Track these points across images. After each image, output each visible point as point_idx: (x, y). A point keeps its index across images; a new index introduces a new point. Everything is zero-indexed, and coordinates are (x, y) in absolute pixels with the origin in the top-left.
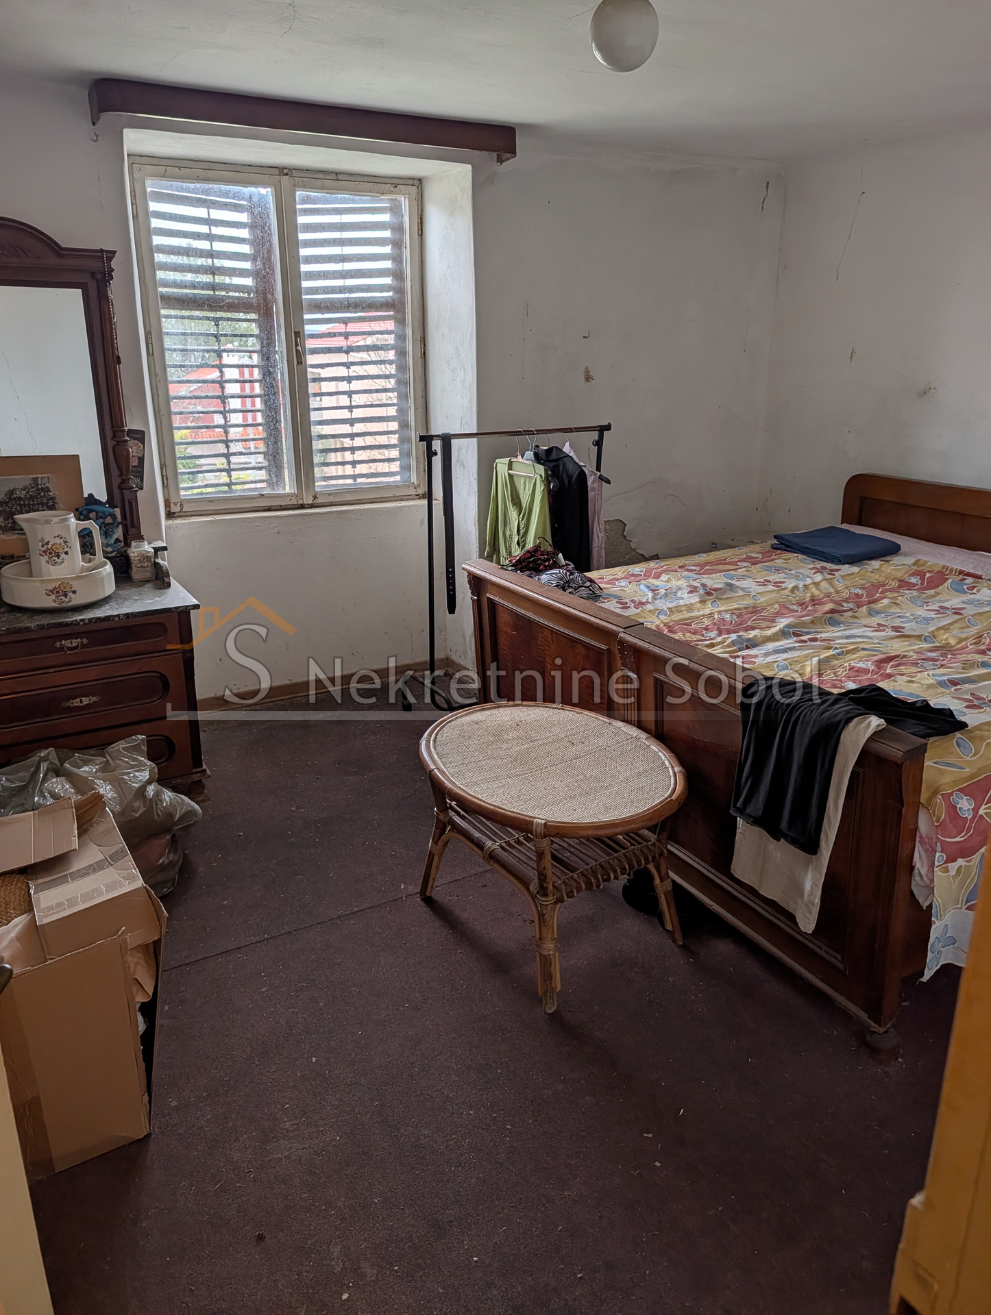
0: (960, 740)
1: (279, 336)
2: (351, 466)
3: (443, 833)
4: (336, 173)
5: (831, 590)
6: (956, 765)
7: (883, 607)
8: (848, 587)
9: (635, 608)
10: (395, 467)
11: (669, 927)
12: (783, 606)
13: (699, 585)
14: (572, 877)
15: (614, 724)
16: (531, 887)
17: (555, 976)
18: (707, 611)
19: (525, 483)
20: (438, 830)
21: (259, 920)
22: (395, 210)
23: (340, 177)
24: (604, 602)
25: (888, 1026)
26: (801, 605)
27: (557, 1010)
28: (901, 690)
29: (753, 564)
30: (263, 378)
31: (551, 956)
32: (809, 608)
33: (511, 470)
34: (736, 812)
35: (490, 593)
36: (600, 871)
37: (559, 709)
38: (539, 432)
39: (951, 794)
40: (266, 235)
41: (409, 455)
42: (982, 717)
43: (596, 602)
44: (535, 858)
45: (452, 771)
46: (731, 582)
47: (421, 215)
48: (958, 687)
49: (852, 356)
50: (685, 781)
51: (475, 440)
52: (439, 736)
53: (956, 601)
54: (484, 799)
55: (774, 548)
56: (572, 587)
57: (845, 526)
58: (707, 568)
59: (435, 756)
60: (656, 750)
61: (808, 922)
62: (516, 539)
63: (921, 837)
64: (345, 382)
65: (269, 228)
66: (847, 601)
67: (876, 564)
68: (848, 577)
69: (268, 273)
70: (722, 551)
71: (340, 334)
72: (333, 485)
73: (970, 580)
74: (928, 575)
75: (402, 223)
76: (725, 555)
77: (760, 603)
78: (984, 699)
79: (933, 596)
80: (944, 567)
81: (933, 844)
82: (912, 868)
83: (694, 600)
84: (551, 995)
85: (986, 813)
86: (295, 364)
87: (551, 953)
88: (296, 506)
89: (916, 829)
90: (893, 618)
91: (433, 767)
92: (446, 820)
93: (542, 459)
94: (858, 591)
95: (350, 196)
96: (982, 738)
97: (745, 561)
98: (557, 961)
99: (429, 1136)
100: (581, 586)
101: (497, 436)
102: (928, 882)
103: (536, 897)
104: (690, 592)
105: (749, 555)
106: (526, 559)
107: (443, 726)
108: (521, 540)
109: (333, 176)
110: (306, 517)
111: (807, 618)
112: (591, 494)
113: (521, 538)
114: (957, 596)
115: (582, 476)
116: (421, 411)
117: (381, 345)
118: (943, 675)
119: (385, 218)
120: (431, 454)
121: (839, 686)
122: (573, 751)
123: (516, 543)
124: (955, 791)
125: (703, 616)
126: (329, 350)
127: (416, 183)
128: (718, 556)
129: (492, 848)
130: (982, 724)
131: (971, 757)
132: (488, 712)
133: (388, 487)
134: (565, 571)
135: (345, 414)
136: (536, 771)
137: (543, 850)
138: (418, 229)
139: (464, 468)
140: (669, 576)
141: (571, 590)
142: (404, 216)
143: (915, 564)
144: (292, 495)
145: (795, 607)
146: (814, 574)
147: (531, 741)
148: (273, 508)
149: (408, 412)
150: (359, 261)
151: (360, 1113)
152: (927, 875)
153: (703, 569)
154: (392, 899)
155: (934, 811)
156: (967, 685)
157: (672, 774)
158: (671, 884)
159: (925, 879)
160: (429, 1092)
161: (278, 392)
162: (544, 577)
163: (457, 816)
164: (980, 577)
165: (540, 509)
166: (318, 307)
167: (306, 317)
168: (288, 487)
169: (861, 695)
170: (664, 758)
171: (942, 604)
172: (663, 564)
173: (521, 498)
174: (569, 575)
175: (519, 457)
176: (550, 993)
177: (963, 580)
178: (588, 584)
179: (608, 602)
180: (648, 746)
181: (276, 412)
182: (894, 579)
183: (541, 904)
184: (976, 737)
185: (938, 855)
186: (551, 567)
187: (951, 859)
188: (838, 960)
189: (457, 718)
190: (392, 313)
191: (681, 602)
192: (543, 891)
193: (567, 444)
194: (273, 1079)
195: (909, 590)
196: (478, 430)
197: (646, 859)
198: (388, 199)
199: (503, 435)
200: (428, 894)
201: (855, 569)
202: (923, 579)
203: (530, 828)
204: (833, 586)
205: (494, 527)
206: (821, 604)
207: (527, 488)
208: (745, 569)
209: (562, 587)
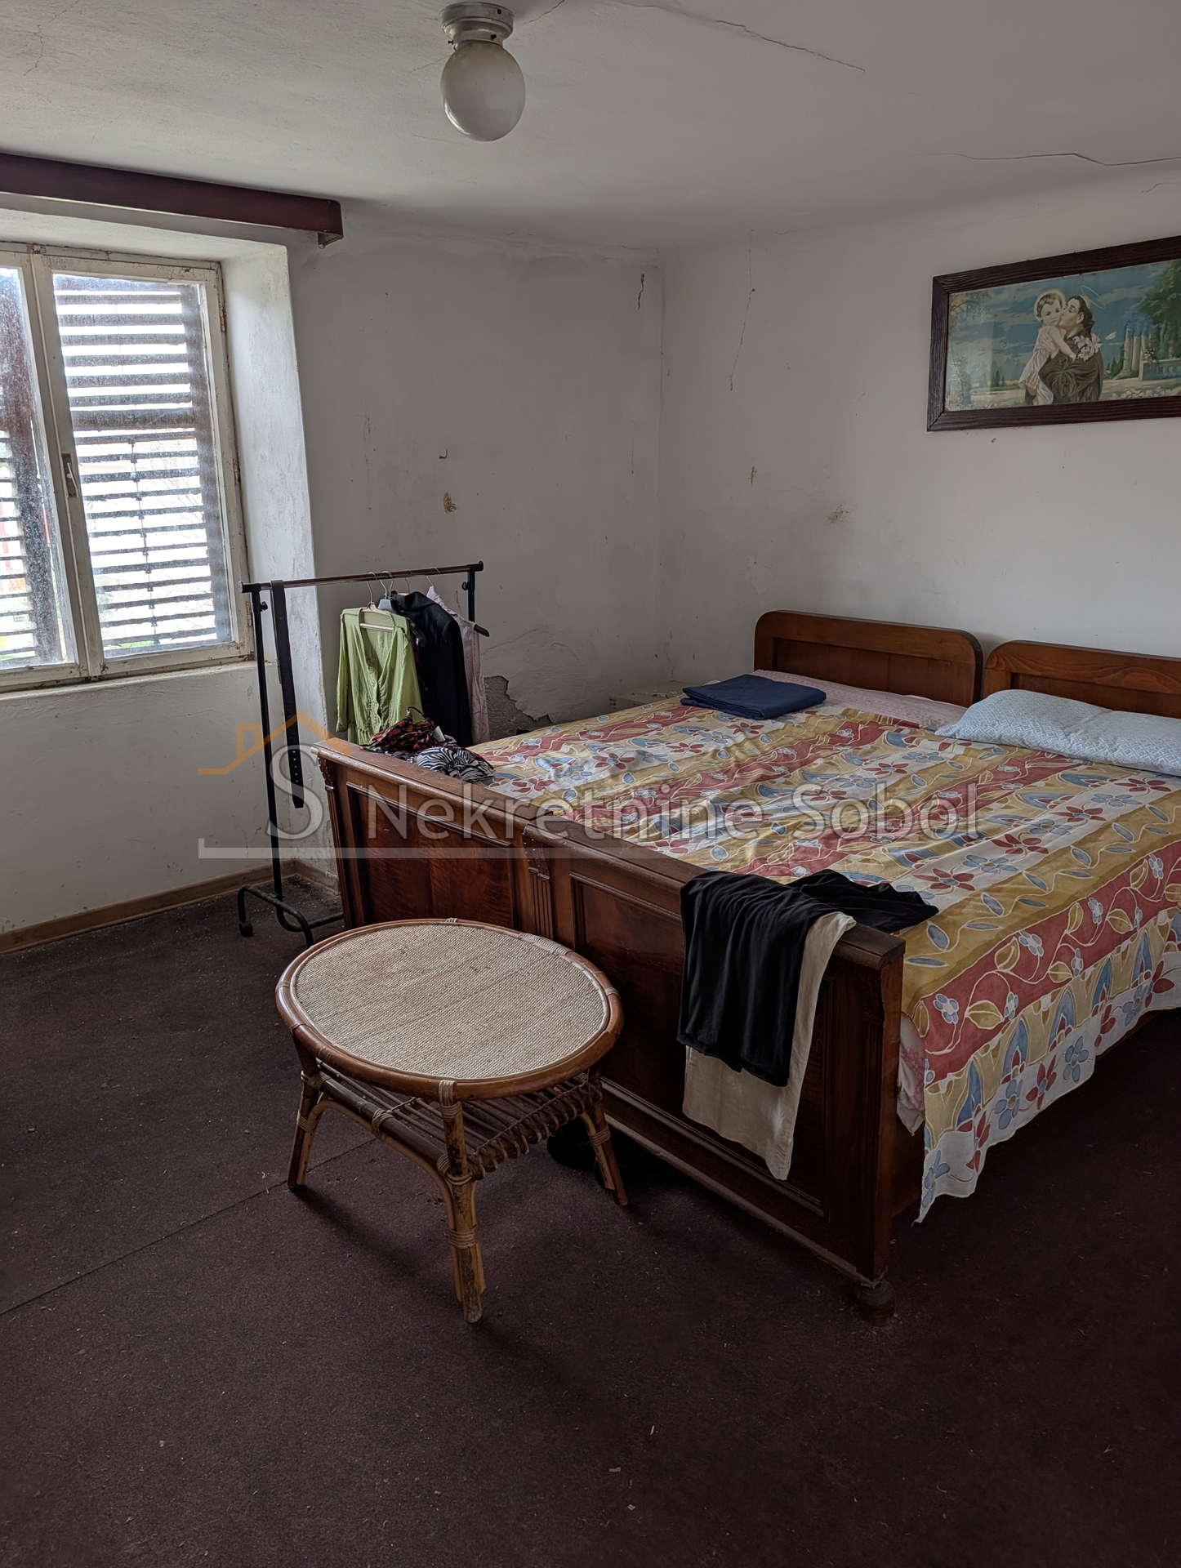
0: (932, 929)
1: (41, 460)
2: (151, 624)
3: (313, 1103)
4: (106, 252)
5: (758, 752)
6: (933, 961)
7: (819, 769)
8: (774, 748)
9: (536, 789)
10: (209, 622)
11: (610, 1185)
12: (706, 775)
13: (607, 756)
14: (489, 1145)
15: (524, 938)
16: (439, 1165)
17: (478, 1274)
18: (622, 788)
19: (382, 638)
20: (307, 1100)
21: (67, 1251)
22: (188, 299)
23: (111, 256)
24: (498, 785)
25: (881, 1278)
26: (726, 772)
27: (482, 1317)
28: (857, 873)
29: (664, 725)
30: (22, 515)
31: (471, 1250)
32: (736, 776)
33: (364, 622)
34: (684, 1040)
35: (351, 781)
36: (523, 1131)
37: (454, 925)
38: (396, 575)
39: (933, 998)
40: (14, 329)
41: (226, 607)
42: (950, 897)
43: (488, 785)
44: (443, 1127)
45: (323, 1025)
46: (643, 749)
47: (223, 307)
48: (919, 863)
49: (753, 475)
50: (620, 1006)
51: (313, 588)
52: (301, 978)
53: (895, 757)
54: (370, 1060)
55: (685, 703)
56: (456, 768)
57: (760, 673)
58: (612, 732)
59: (299, 1007)
60: (580, 968)
61: (780, 1167)
62: (375, 707)
63: (905, 1052)
64: (137, 517)
65: (18, 321)
66: (776, 763)
67: (801, 717)
68: (773, 735)
69: (20, 379)
70: (627, 711)
71: (126, 457)
72: (127, 650)
73: (906, 730)
74: (861, 727)
75: (199, 316)
76: (630, 716)
77: (680, 773)
78: (949, 876)
79: (869, 752)
80: (876, 716)
81: (920, 1060)
82: (896, 1090)
83: (604, 774)
84: (474, 1298)
85: (971, 1015)
86: (67, 496)
87: (470, 1245)
88: (79, 680)
89: (899, 1043)
90: (832, 781)
91: (296, 1022)
92: (318, 1085)
93: (402, 609)
94: (787, 751)
95: (127, 281)
96: (956, 924)
97: (655, 722)
98: (479, 1255)
99: (332, 1526)
100: (468, 767)
101: (343, 581)
102: (917, 1105)
103: (446, 1176)
104: (598, 765)
105: (658, 713)
106: (396, 736)
107: (305, 964)
108: (383, 709)
109: (103, 256)
110: (93, 694)
111: (736, 789)
112: (466, 649)
113: (383, 706)
114: (897, 750)
115: (454, 628)
116: (239, 551)
117: (182, 470)
118: (901, 849)
119: (176, 309)
120: (259, 607)
121: (787, 872)
122: (477, 980)
123: (376, 712)
124: (937, 993)
125: (618, 794)
126: (112, 477)
127: (213, 266)
128: (623, 718)
129: (383, 1118)
130: (952, 906)
131: (948, 948)
132: (362, 939)
133: (202, 648)
134: (446, 749)
135: (138, 558)
136: (433, 1013)
137: (454, 1119)
138: (221, 325)
139: (301, 621)
140: (570, 746)
141: (455, 772)
142: (201, 308)
143: (844, 714)
144: (71, 666)
145: (720, 776)
146: (734, 733)
147: (423, 973)
148: (47, 684)
149: (222, 553)
150: (145, 363)
151: (233, 1510)
152: (914, 1097)
153: (608, 734)
154: (252, 1194)
155: (917, 1020)
156: (928, 860)
157: (602, 998)
158: (609, 1132)
159: (914, 1102)
160: (327, 1463)
161: (44, 533)
162: (420, 758)
163: (332, 1080)
164: (916, 726)
165: (405, 670)
166: (92, 422)
167: (77, 434)
168: (66, 655)
169: (816, 884)
170: (590, 978)
171: (881, 761)
172: (561, 731)
173: (379, 657)
174: (453, 754)
175: (373, 607)
176: (472, 1297)
177: (899, 730)
178: (476, 763)
179: (502, 783)
180: (570, 964)
181: (43, 559)
182: (824, 734)
183: (453, 1185)
184: (949, 923)
185: (926, 1072)
186: (428, 745)
187: (941, 1075)
188: (816, 1205)
189: (322, 951)
190: (193, 429)
191: (590, 779)
192: (456, 1169)
193: (432, 588)
194: (106, 1483)
195: (843, 746)
196: (317, 573)
197: (578, 1106)
198: (179, 286)
199: (349, 580)
200: (299, 1182)
201: (779, 725)
202: (855, 732)
203: (435, 1093)
204: (758, 747)
205: (346, 694)
206: (749, 769)
207: (386, 645)
208: (655, 732)
209: (444, 769)
